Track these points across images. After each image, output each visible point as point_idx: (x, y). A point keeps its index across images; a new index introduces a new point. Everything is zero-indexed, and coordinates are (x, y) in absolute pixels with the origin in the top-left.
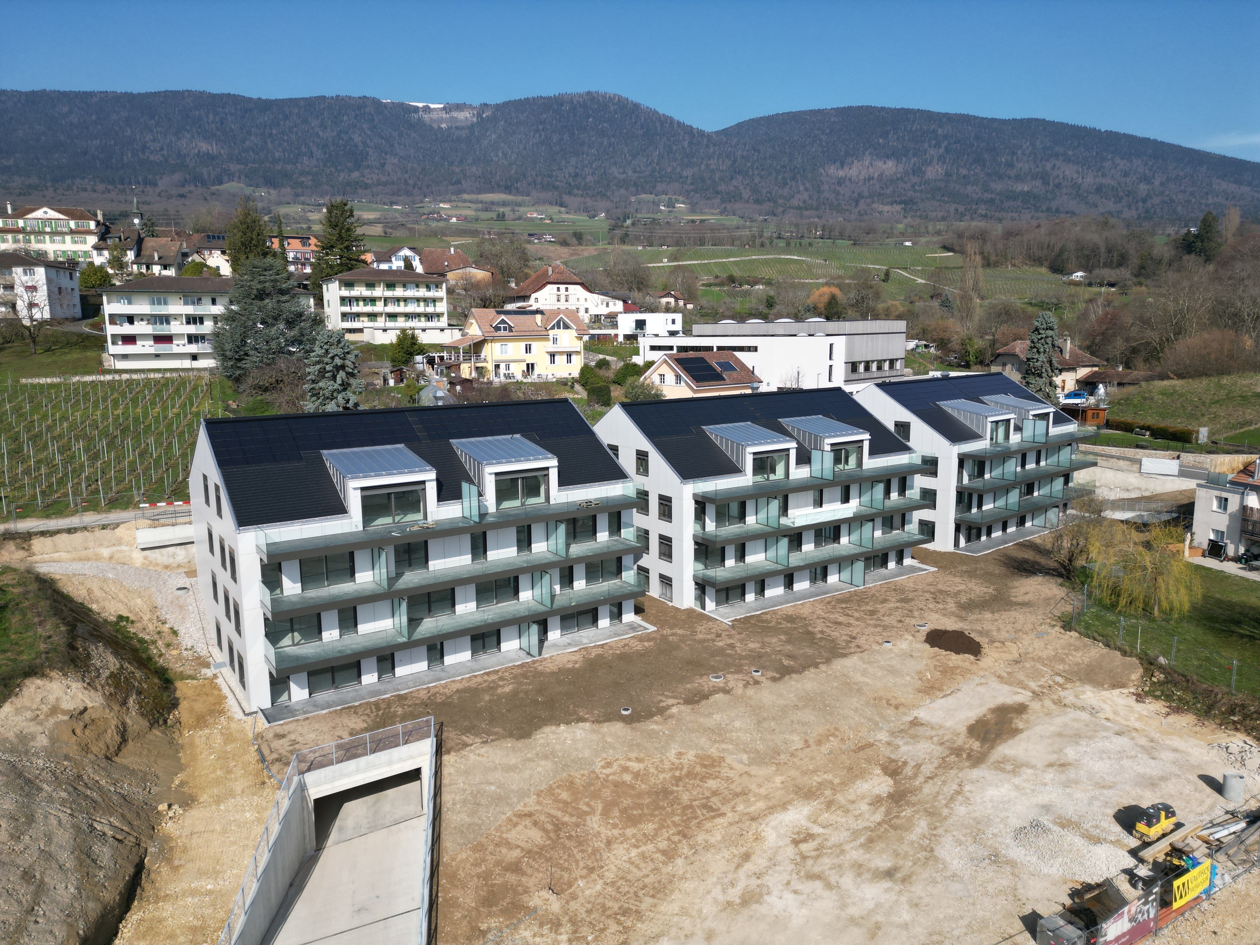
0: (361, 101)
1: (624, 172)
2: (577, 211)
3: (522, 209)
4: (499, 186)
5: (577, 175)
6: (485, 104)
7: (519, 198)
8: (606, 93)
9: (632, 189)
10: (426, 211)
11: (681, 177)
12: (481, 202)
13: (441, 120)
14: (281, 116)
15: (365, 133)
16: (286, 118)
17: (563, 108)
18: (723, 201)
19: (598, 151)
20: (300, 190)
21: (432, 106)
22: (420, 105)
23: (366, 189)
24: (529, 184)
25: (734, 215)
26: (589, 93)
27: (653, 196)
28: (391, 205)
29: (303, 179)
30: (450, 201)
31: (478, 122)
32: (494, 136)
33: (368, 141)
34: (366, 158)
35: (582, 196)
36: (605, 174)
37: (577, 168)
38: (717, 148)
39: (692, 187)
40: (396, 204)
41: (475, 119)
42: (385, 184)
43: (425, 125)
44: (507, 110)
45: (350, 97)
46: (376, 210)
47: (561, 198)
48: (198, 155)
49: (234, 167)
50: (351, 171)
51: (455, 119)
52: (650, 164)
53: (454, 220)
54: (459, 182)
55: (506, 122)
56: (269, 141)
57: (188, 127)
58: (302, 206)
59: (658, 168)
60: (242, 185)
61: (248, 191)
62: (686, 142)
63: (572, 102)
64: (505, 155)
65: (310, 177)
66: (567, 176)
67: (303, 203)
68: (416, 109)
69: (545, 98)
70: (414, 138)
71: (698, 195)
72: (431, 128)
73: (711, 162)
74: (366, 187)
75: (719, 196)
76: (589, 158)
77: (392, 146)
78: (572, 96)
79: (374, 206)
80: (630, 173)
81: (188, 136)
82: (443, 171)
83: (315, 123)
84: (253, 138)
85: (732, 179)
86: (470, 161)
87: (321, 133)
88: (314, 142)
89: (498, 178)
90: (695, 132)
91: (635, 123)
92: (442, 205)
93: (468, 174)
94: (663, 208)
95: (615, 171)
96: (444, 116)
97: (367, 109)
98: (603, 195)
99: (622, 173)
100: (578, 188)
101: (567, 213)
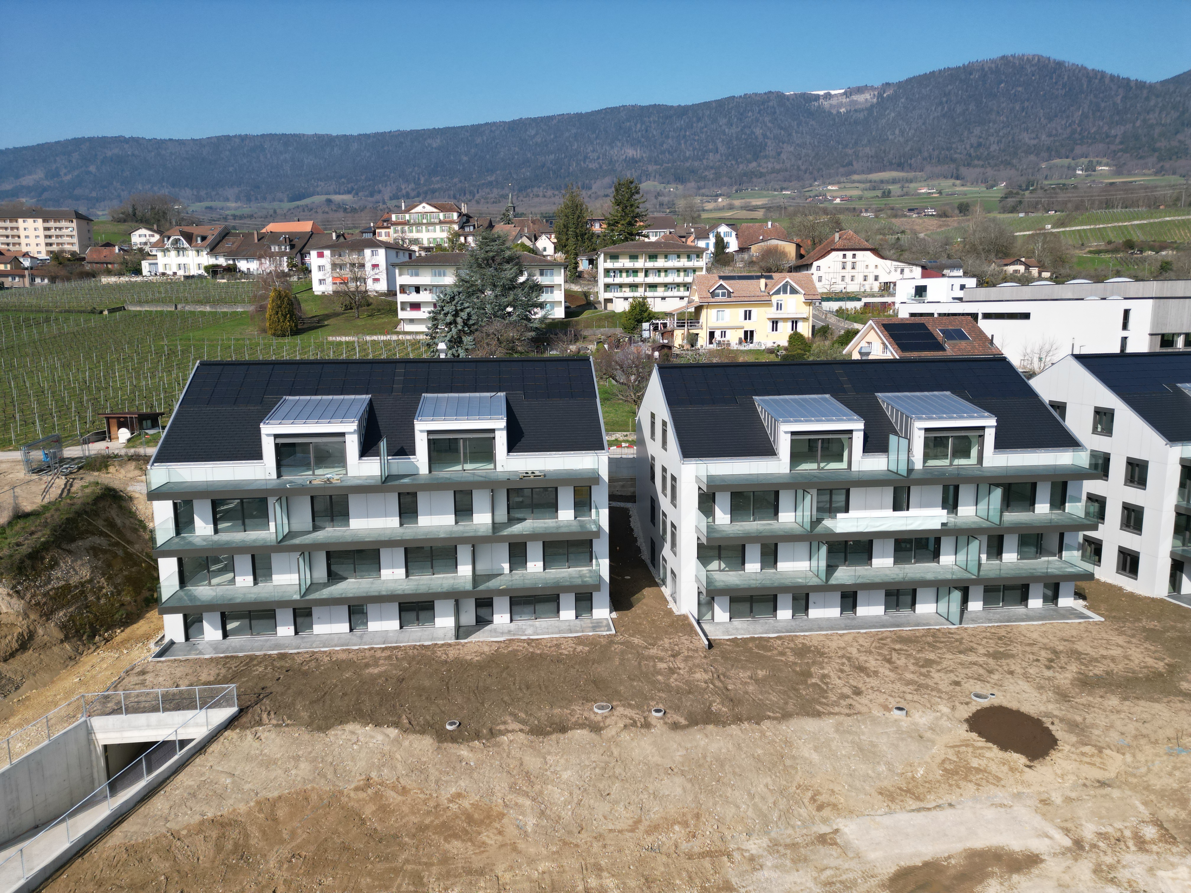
0: (766, 97)
1: (1037, 137)
2: (975, 182)
3: (912, 185)
4: (891, 164)
5: (980, 145)
6: (887, 84)
7: (911, 175)
8: (1023, 55)
9: (1045, 155)
10: (812, 194)
11: (1107, 136)
12: (871, 181)
13: (841, 105)
14: (695, 119)
15: (766, 126)
16: (699, 119)
17: (972, 77)
18: (1160, 159)
19: (1007, 118)
20: (703, 183)
21: (833, 92)
22: (822, 93)
23: (760, 177)
24: (924, 159)
25: (1174, 173)
26: (1003, 58)
27: (1069, 160)
28: (781, 191)
29: (707, 173)
30: (839, 183)
31: (878, 103)
32: (893, 115)
33: (768, 133)
34: (765, 149)
35: (982, 166)
36: (1014, 142)
37: (980, 137)
38: (1160, 100)
39: (1121, 147)
40: (786, 189)
41: (875, 100)
42: (778, 171)
43: (824, 112)
44: (909, 87)
45: (756, 94)
46: (766, 197)
47: (957, 170)
48: (625, 160)
49: (651, 168)
50: (749, 162)
51: (855, 102)
52: (1070, 125)
53: (838, 201)
54: (850, 164)
55: (907, 99)
56: (682, 142)
57: (620, 137)
58: (700, 198)
59: (1079, 129)
60: (656, 183)
61: (660, 187)
62: (1119, 97)
63: (983, 69)
64: (902, 132)
65: (713, 171)
66: (968, 147)
67: (703, 195)
68: (817, 97)
69: (952, 69)
70: (812, 125)
71: (1128, 155)
72: (830, 113)
73: (1151, 116)
74: (761, 175)
75: (1157, 154)
76: (996, 125)
77: (790, 135)
78: (984, 63)
79: (765, 193)
80: (1044, 137)
81: (619, 144)
82: (835, 154)
83: (723, 121)
84: (670, 141)
85: (1176, 134)
86: (865, 141)
87: (727, 130)
88: (720, 139)
89: (891, 156)
90: (1133, 84)
91: (1056, 83)
92: (830, 187)
93: (860, 154)
94: (1080, 172)
95: (1026, 138)
96: (844, 100)
97: (771, 104)
98: (1008, 164)
99: (1034, 139)
100: (979, 159)
101: (963, 185)
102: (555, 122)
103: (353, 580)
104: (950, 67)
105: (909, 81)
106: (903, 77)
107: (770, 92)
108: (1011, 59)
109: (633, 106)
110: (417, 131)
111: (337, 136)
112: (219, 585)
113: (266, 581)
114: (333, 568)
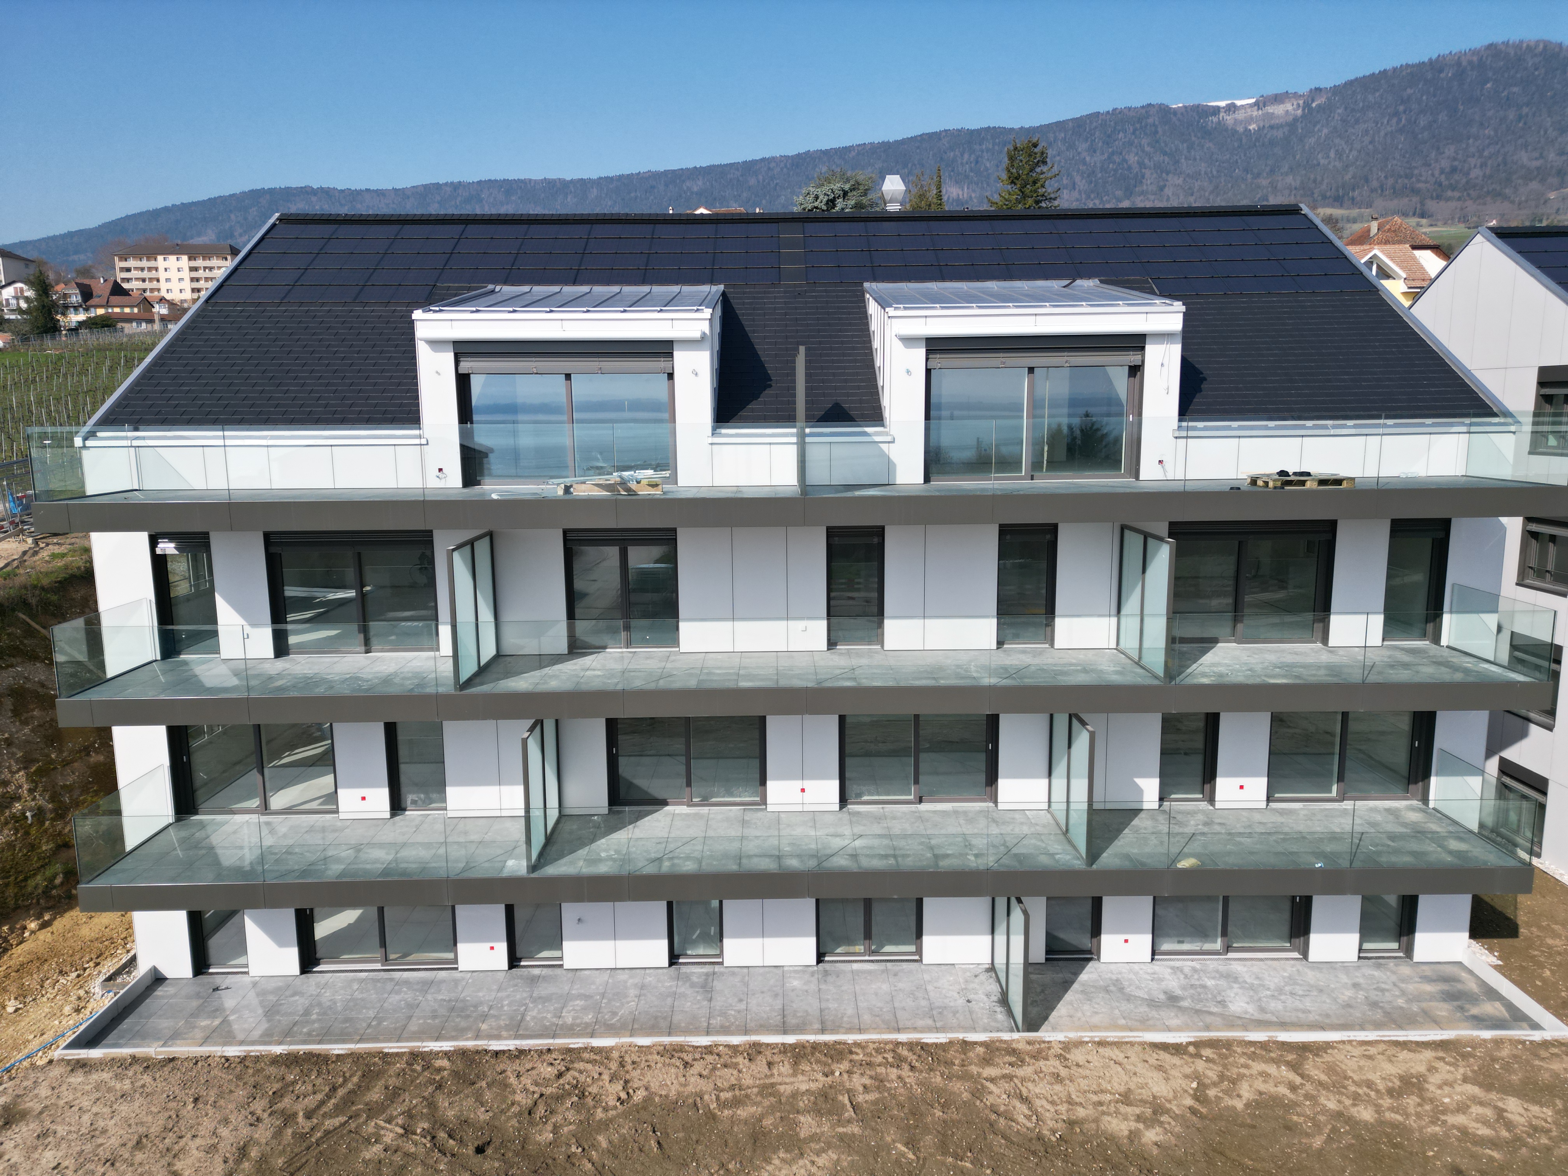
0: (1143, 111)
1: (1541, 156)
5: (1454, 170)
6: (1316, 89)
7: (1355, 212)
8: (1521, 42)
9: (1554, 180)
13: (1251, 120)
15: (1143, 151)
17: (1443, 75)
19: (1496, 131)
21: (1239, 103)
22: (1222, 104)
24: (1372, 191)
26: (1491, 46)
31: (1303, 116)
32: (1326, 131)
33: (1146, 161)
34: (1141, 182)
35: (1459, 199)
36: (1505, 164)
37: (1455, 159)
41: (1299, 112)
43: (1226, 130)
44: (1350, 92)
45: (1130, 109)
47: (1422, 204)
50: (1119, 200)
51: (1271, 116)
55: (1346, 109)
63: (1459, 64)
64: (1339, 154)
66: (1437, 173)
68: (1217, 110)
69: (1413, 66)
70: (1208, 149)
72: (1234, 132)
76: (1479, 142)
77: (1177, 162)
78: (1460, 55)
80: (1552, 156)
82: (1243, 186)
83: (1082, 146)
86: (1285, 168)
87: (1088, 159)
89: (1324, 187)
93: (1279, 185)
95: (1524, 157)
96: (1255, 113)
97: (1150, 120)
98: (1497, 195)
99: (1536, 159)
100: (1453, 188)
101: (1431, 225)
102: (853, 154)
103: (683, 809)
104: (1410, 63)
105: (1350, 84)
106: (1339, 80)
107: (1150, 105)
108: (1503, 48)
109: (958, 130)
110: (673, 171)
111: (572, 181)
112: (288, 811)
113: (425, 805)
114: (625, 767)
